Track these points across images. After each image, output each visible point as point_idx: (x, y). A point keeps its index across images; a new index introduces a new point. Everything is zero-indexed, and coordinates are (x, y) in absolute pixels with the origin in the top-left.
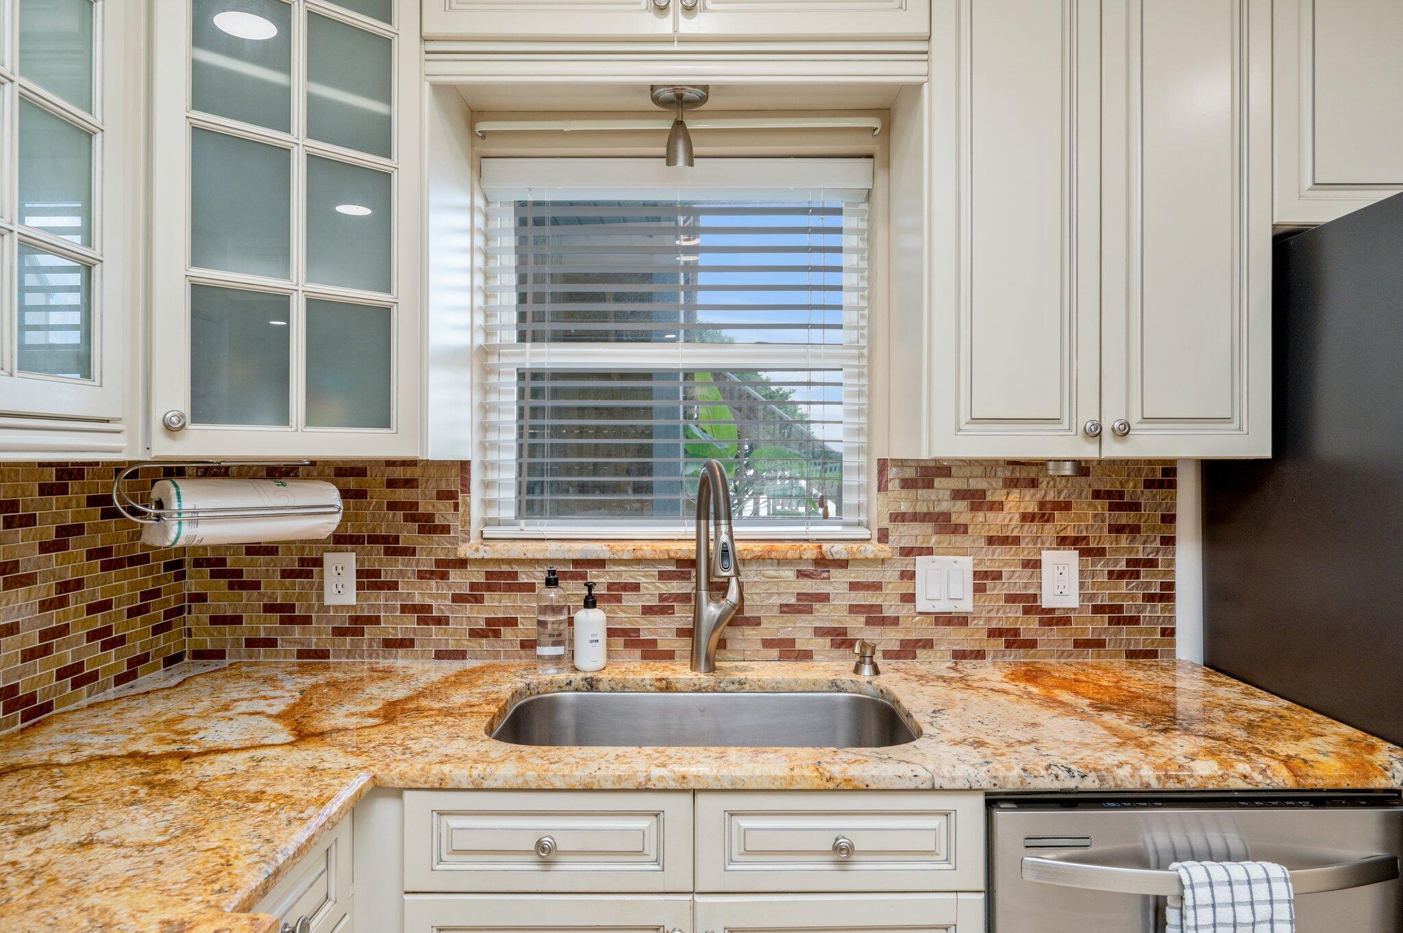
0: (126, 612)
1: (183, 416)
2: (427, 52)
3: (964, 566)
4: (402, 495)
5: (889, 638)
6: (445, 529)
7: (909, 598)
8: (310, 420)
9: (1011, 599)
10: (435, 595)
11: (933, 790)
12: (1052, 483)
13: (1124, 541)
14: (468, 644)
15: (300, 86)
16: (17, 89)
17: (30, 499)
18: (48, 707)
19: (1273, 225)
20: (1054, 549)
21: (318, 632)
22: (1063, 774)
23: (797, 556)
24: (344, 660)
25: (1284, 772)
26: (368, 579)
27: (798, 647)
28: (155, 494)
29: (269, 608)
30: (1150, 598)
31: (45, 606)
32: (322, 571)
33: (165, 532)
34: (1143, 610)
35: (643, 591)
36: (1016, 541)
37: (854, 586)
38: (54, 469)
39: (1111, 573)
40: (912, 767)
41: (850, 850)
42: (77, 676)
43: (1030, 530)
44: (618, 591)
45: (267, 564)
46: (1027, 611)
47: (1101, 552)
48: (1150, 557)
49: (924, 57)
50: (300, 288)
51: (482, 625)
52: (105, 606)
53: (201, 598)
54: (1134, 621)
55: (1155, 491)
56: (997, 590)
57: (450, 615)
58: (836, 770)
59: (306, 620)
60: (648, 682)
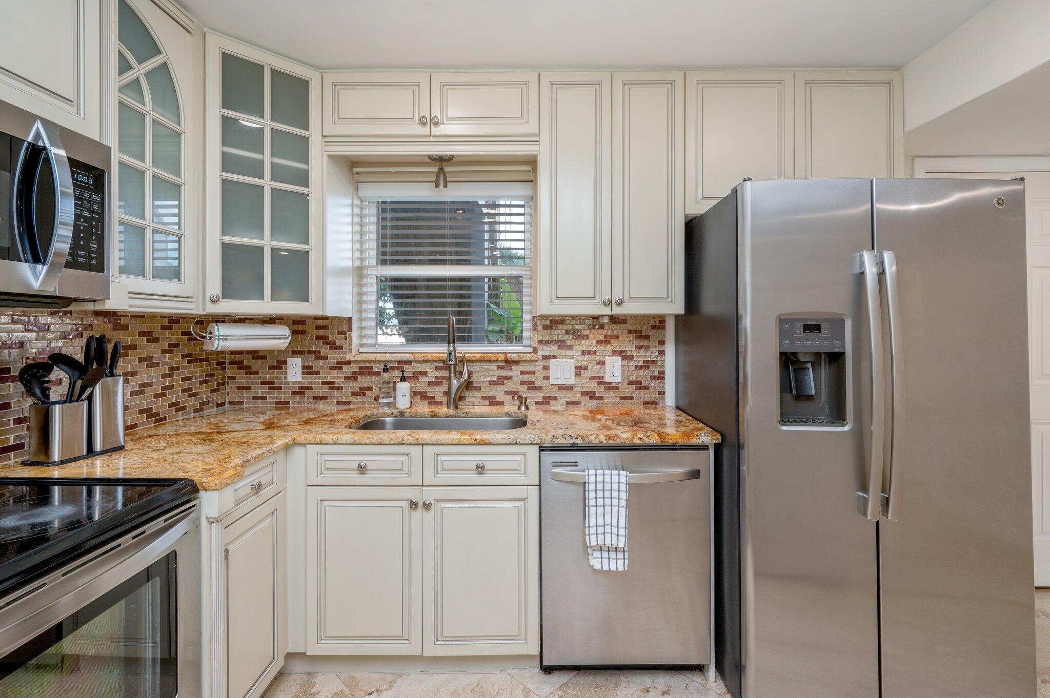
0: (199, 382)
1: (218, 296)
2: (325, 142)
3: (571, 363)
4: (322, 333)
5: (539, 396)
6: (341, 348)
7: (546, 378)
8: (273, 298)
9: (592, 378)
10: (336, 377)
11: (516, 444)
12: (610, 327)
13: (642, 352)
14: (351, 398)
15: (268, 159)
16: (151, 172)
17: (157, 331)
18: (165, 419)
19: (685, 215)
20: (611, 356)
21: (285, 393)
22: (568, 438)
23: (496, 359)
24: (296, 406)
25: (657, 437)
26: (307, 370)
27: (497, 399)
28: (209, 329)
29: (263, 383)
30: (654, 378)
31: (163, 376)
32: (286, 367)
33: (213, 345)
34: (651, 383)
35: (429, 375)
36: (595, 352)
37: (522, 373)
38: (167, 319)
39: (636, 367)
40: (509, 435)
41: (483, 468)
42: (177, 407)
43: (600, 348)
44: (416, 376)
45: (262, 363)
46: (599, 383)
47: (632, 358)
48: (654, 359)
49: (538, 143)
50: (268, 244)
51: (357, 390)
52: (189, 378)
53: (233, 378)
54: (647, 388)
55: (656, 330)
56: (585, 374)
57: (343, 386)
58: (478, 437)
59: (280, 388)
60: (426, 413)
